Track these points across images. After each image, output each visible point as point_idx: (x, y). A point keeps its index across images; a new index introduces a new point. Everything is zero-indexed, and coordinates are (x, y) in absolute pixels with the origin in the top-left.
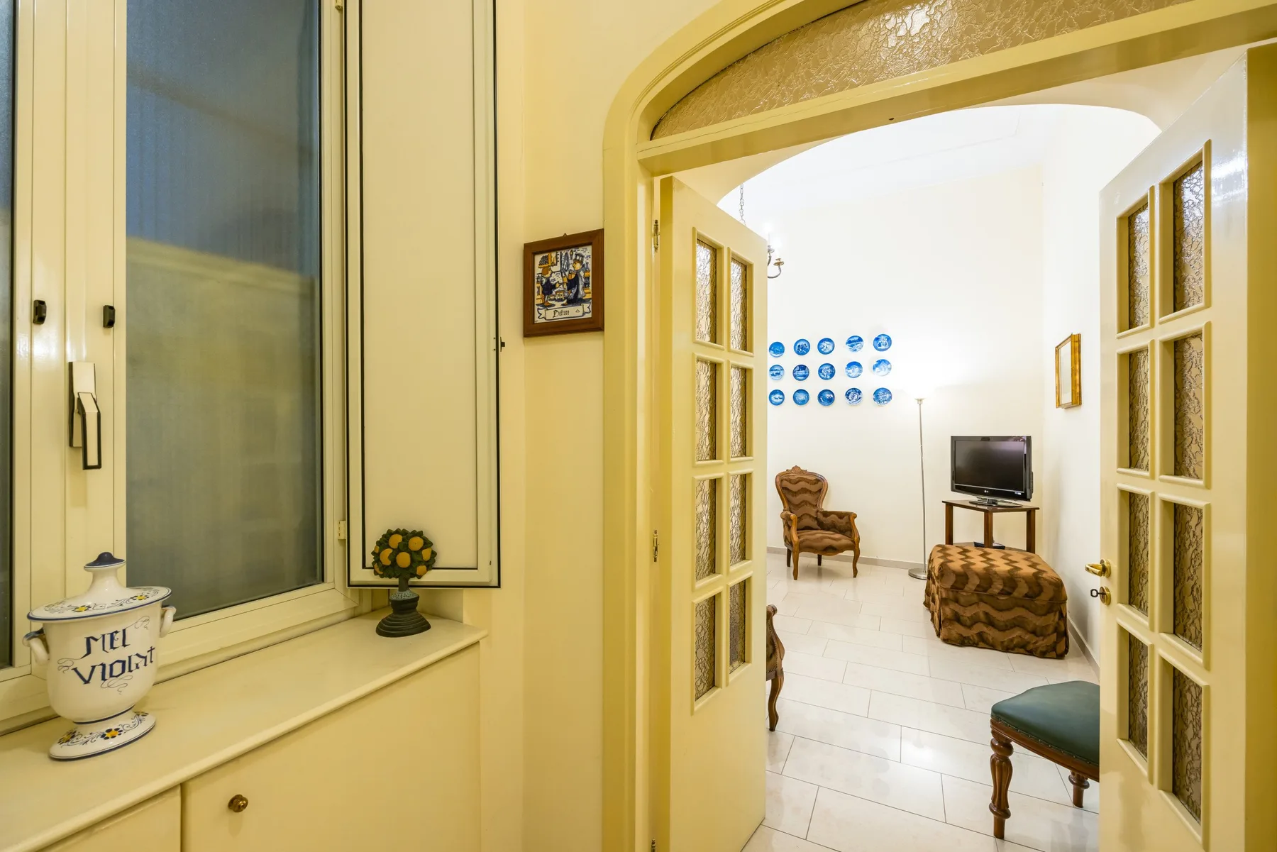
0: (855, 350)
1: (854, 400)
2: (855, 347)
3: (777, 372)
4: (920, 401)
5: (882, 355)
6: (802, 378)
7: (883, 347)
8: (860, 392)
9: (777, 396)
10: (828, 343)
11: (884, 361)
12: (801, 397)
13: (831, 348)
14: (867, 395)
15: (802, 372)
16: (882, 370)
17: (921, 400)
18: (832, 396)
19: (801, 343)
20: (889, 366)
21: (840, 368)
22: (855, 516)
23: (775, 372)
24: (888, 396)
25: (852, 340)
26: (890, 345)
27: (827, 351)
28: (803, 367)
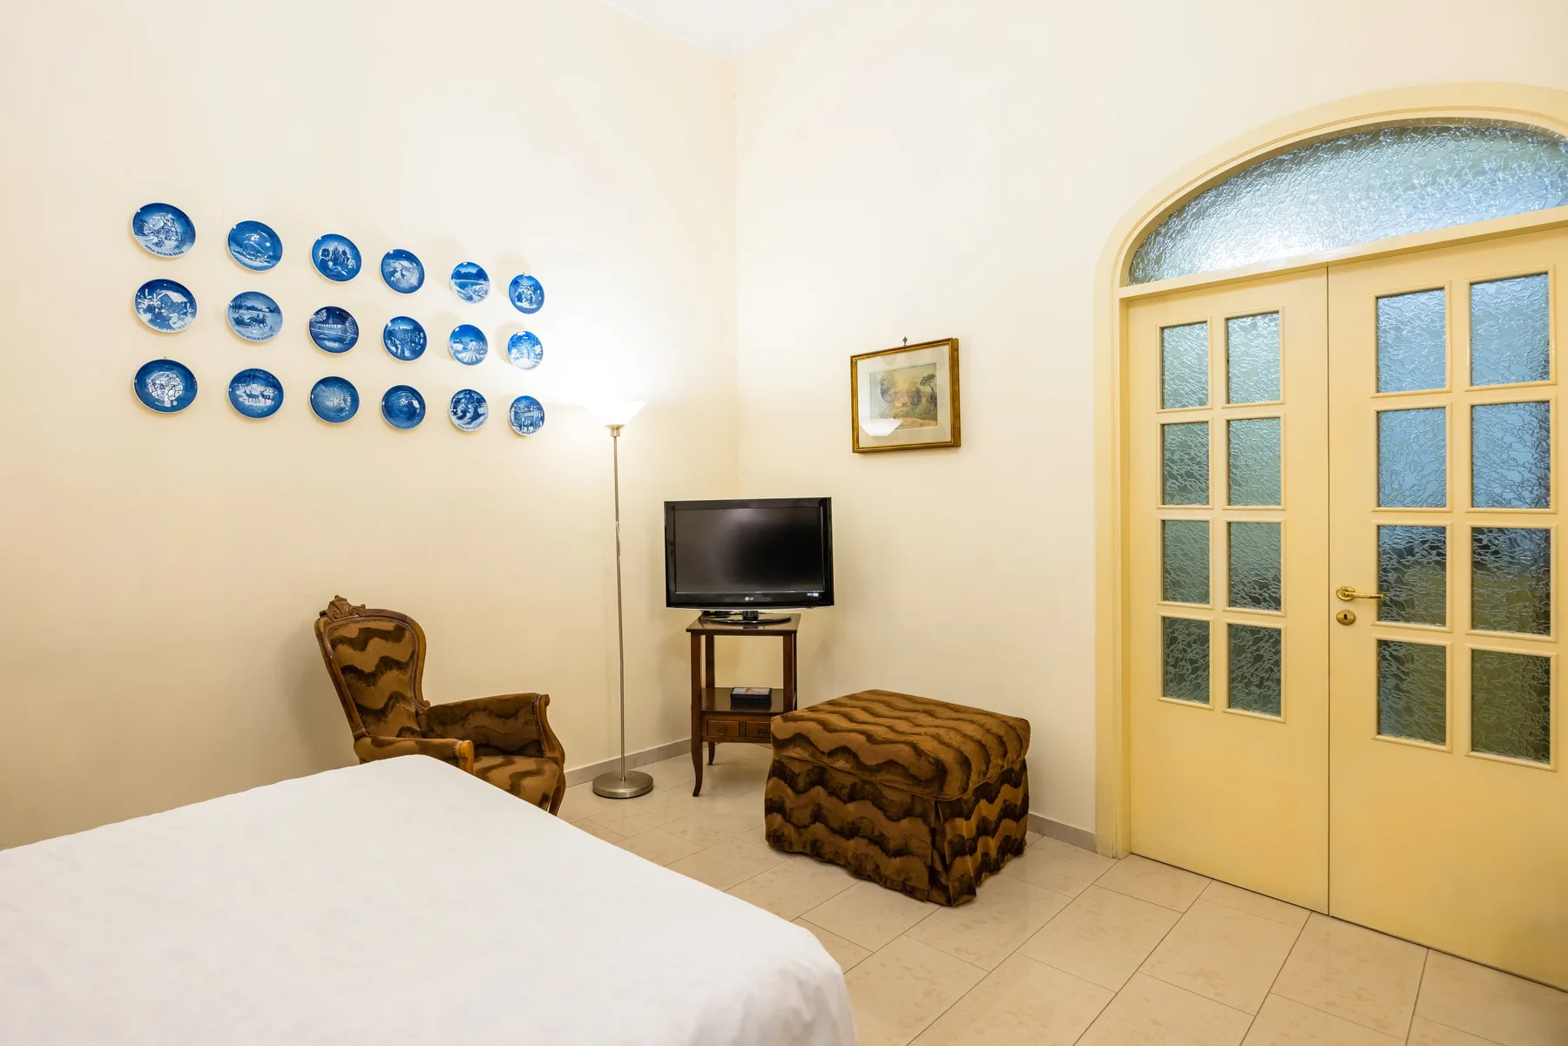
0: (470, 298)
1: (466, 419)
2: (469, 291)
3: (254, 314)
4: (616, 429)
5: (529, 323)
6: (336, 345)
7: (525, 305)
8: (481, 400)
9: (256, 388)
10: (406, 263)
11: (528, 335)
12: (334, 399)
13: (414, 281)
14: (497, 410)
15: (334, 329)
16: (523, 356)
17: (618, 428)
18: (416, 404)
19: (332, 246)
20: (537, 348)
21: (438, 337)
22: (546, 700)
23: (246, 315)
24: (536, 414)
25: (463, 271)
26: (540, 303)
27: (404, 284)
28: (337, 314)
